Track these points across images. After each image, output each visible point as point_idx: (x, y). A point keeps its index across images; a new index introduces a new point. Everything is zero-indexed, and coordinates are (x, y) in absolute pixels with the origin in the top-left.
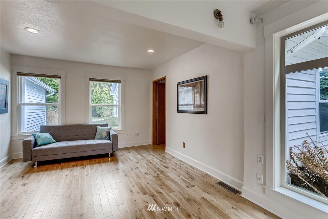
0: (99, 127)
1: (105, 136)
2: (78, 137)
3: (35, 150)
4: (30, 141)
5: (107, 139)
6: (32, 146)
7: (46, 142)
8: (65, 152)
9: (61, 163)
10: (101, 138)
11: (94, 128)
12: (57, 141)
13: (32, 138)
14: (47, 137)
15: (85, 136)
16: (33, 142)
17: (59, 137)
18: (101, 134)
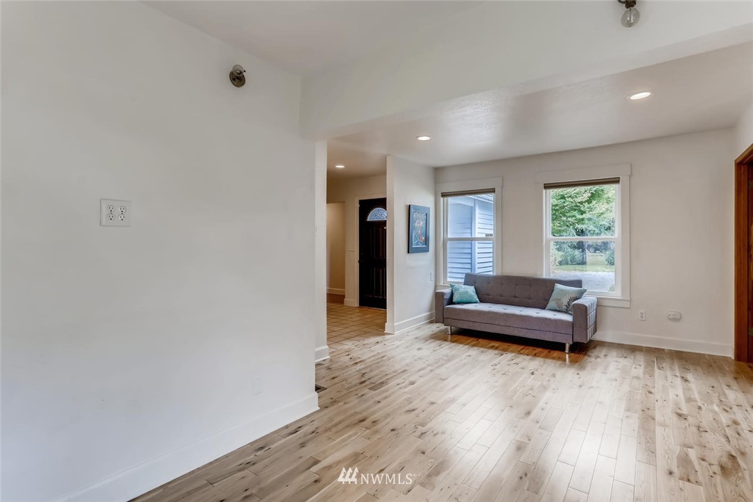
0: (558, 286)
1: (566, 306)
2: (517, 299)
3: (447, 308)
4: (443, 294)
5: (570, 312)
6: (445, 302)
7: (465, 300)
8: (485, 322)
9: (480, 338)
10: (558, 309)
11: (549, 285)
12: (482, 301)
13: (447, 291)
14: (467, 292)
15: (530, 301)
16: (447, 297)
17: (488, 295)
18: (558, 300)
